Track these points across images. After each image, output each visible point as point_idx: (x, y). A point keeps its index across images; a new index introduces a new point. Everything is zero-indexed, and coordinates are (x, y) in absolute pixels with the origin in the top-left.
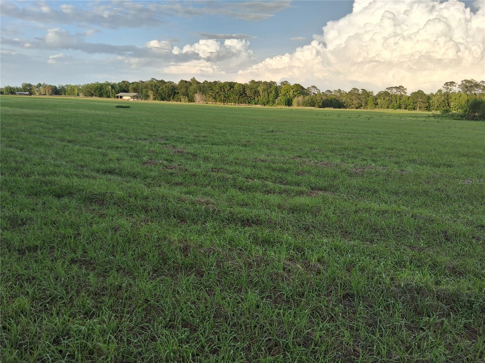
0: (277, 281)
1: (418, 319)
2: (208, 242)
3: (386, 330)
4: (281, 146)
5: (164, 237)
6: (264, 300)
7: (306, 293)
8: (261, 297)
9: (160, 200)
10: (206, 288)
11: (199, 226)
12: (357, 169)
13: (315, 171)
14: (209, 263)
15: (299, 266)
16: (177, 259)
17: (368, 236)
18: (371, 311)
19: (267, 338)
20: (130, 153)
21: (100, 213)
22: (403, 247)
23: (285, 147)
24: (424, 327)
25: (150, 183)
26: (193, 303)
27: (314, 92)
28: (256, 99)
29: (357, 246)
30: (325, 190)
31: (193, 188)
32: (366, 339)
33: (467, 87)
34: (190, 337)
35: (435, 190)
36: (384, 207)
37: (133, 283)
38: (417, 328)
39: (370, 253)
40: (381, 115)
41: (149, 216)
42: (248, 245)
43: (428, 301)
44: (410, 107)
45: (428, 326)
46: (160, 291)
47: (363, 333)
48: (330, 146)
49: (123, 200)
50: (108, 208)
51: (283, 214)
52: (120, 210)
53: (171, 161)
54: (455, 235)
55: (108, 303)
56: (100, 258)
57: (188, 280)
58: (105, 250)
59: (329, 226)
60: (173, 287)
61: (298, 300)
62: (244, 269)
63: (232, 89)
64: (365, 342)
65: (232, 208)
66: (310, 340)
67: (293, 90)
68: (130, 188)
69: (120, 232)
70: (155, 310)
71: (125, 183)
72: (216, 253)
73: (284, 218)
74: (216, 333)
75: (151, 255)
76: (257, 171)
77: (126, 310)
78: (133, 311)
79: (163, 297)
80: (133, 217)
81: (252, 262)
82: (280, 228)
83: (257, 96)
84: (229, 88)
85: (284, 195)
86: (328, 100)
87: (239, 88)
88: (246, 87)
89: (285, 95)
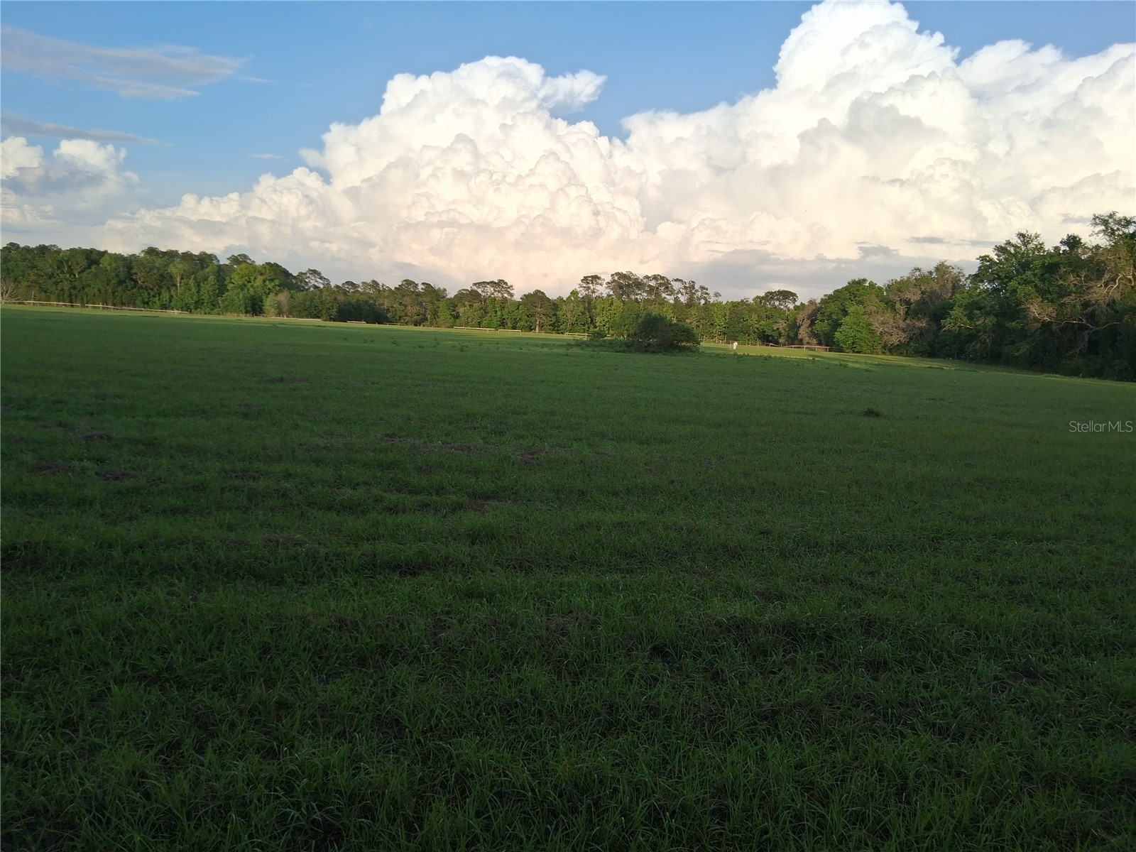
27: (316, 284)
28: (165, 296)
33: (621, 287)
44: (522, 323)
63: (93, 267)
67: (262, 278)
83: (168, 288)
84: (85, 263)
86: (350, 303)
87: (114, 265)
88: (134, 264)
89: (243, 287)
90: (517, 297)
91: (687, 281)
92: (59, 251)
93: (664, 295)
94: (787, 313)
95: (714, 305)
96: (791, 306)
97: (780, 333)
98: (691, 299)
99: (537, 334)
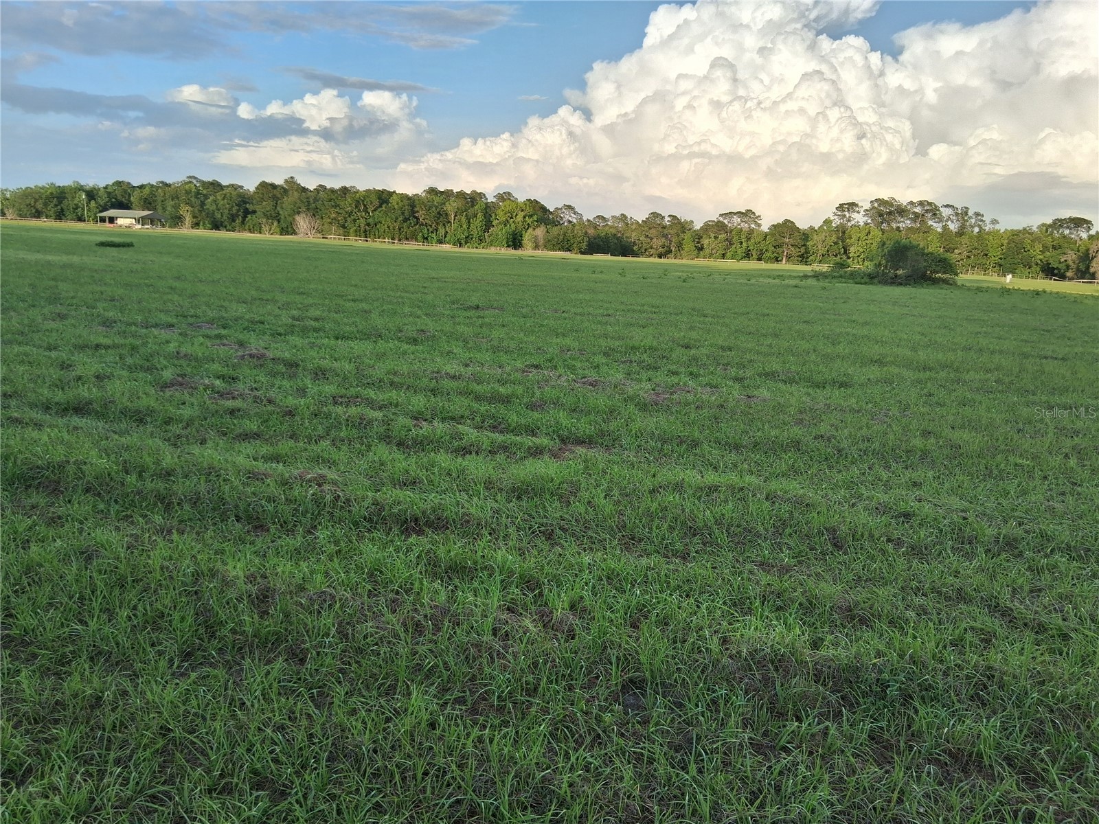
0: (477, 662)
1: (777, 726)
2: (319, 577)
3: (710, 756)
4: (495, 343)
5: (210, 570)
6: (449, 709)
7: (542, 684)
8: (441, 702)
9: (203, 478)
10: (311, 689)
11: (299, 538)
12: (657, 394)
13: (569, 401)
14: (319, 630)
15: (528, 622)
16: (241, 623)
17: (679, 546)
18: (680, 716)
19: (453, 799)
20: (129, 361)
21: (50, 515)
22: (748, 566)
23: (505, 343)
24: (788, 745)
25: (179, 436)
26: (278, 728)
27: (570, 219)
28: (442, 231)
29: (653, 569)
30: (590, 443)
31: (285, 446)
32: (669, 780)
33: (881, 215)
34: (270, 812)
35: (815, 438)
36: (711, 478)
37: (130, 689)
38: (774, 747)
39: (681, 584)
40: (709, 274)
41: (173, 517)
42: (415, 580)
43: (799, 685)
44: (768, 255)
45: (797, 741)
46: (198, 705)
47: (662, 769)
48: (603, 343)
49: (108, 480)
50: (69, 502)
51: (497, 501)
52: (102, 506)
53: (233, 379)
54: (853, 536)
55: (66, 742)
56: (48, 630)
57: (268, 673)
58: (62, 609)
59: (597, 526)
60: (229, 692)
61: (523, 703)
62: (403, 639)
63: (384, 206)
64: (666, 788)
65: (379, 491)
66: (549, 793)
67: (523, 214)
68: (127, 448)
69: (100, 561)
70: (186, 751)
71: (116, 437)
72: (338, 605)
73: (497, 512)
74: (333, 797)
75: (176, 616)
76: (439, 402)
77: (112, 755)
78: (131, 757)
79: (204, 719)
80: (132, 523)
81: (422, 620)
82: (490, 534)
83: (444, 225)
84: (377, 203)
85: (500, 458)
86: (599, 237)
87: (401, 204)
88: (417, 202)
89: (506, 223)
90: (765, 228)
91: (959, 207)
92: (357, 192)
93: (930, 223)
94: (1079, 242)
95: (989, 233)
96: (1084, 235)
97: (1068, 267)
98: (963, 227)
99: (784, 266)
